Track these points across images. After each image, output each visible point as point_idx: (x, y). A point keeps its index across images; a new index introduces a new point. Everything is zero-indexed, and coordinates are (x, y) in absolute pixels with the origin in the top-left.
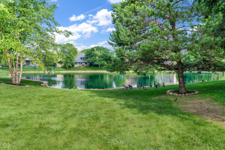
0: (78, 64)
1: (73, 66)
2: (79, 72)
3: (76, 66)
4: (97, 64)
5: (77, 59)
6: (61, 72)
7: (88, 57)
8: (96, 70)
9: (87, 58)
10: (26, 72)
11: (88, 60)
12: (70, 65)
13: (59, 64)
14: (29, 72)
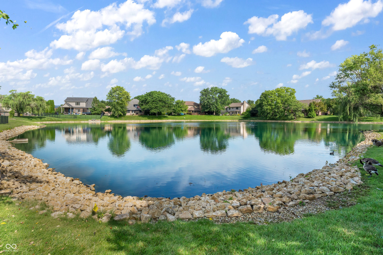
0: (131, 112)
1: (124, 114)
2: (132, 121)
3: (128, 114)
4: (154, 112)
5: (129, 106)
6: (110, 122)
7: (143, 103)
8: (152, 119)
9: (142, 105)
10: (63, 122)
11: (143, 107)
12: (121, 113)
13: (107, 113)
14: (66, 122)
